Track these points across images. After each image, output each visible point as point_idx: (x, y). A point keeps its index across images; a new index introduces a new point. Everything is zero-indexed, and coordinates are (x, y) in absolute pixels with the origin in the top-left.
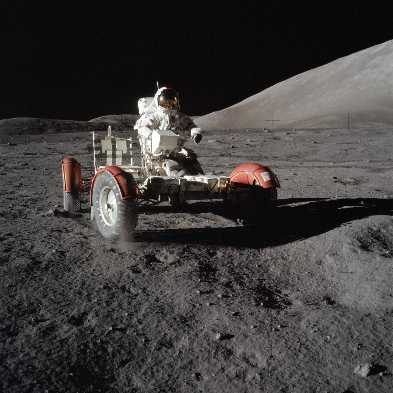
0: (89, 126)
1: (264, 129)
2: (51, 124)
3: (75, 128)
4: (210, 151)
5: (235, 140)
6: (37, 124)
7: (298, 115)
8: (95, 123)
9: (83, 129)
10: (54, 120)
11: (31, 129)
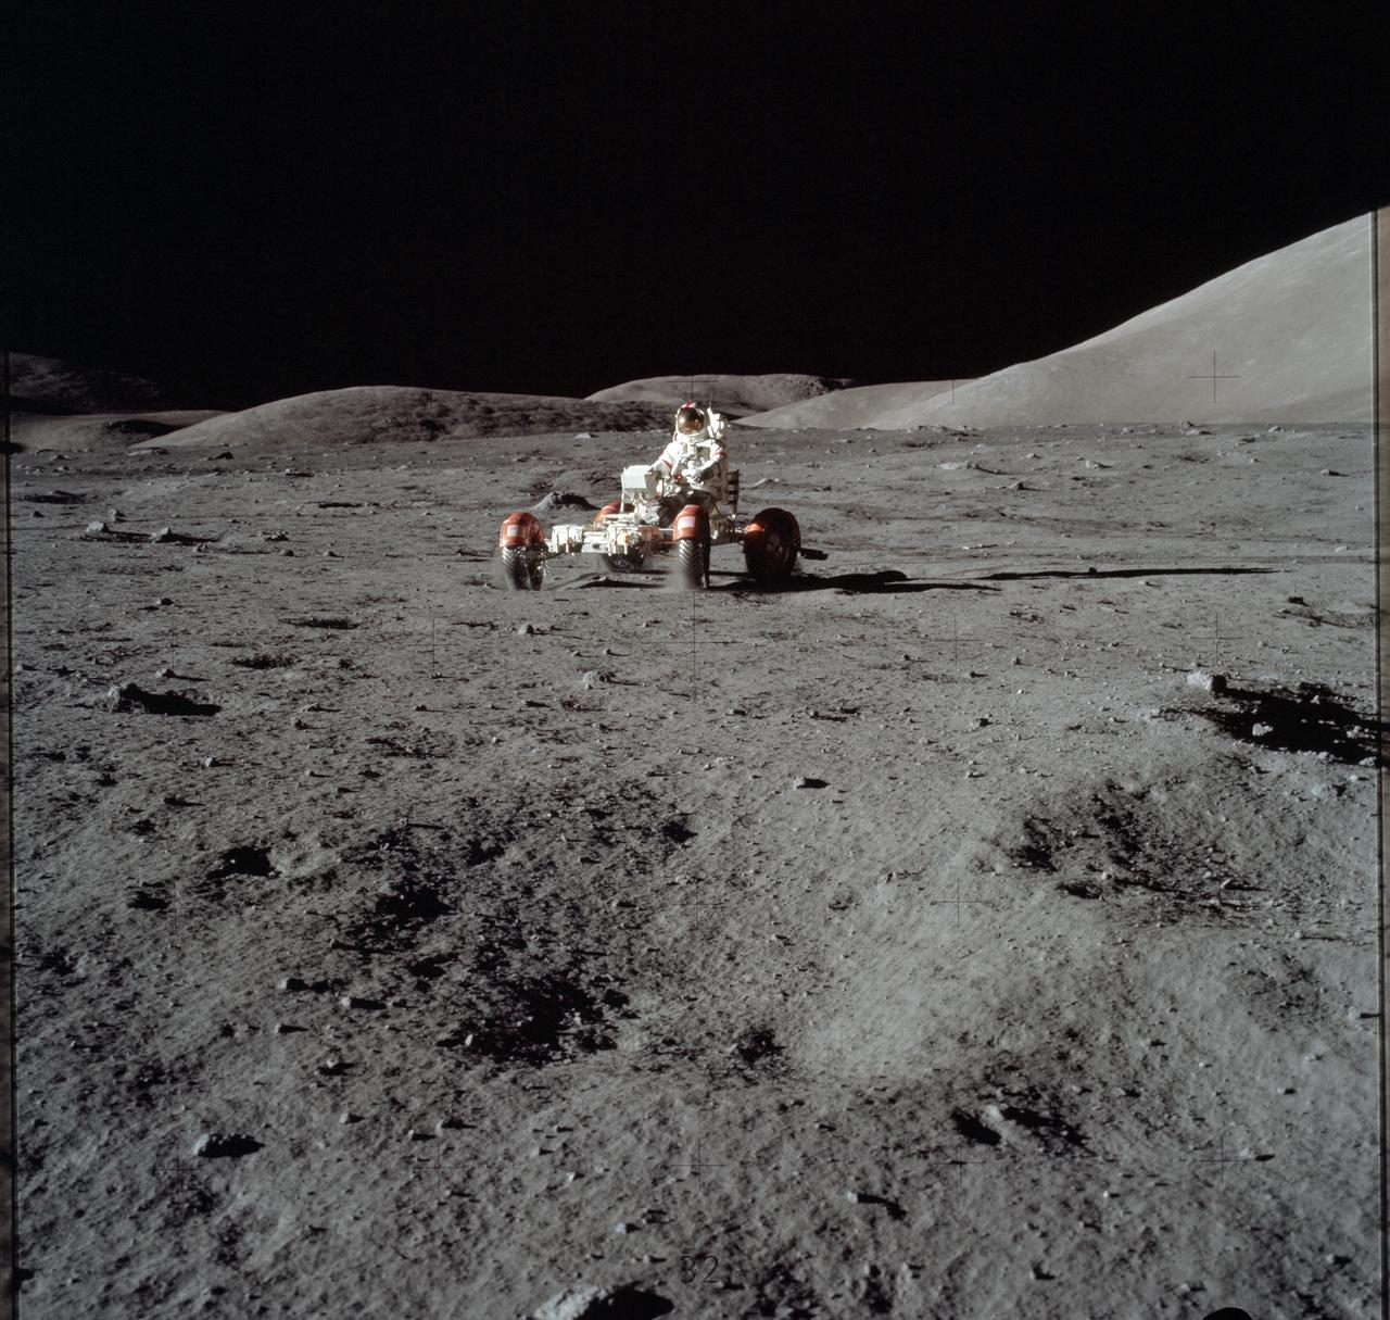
0: (588, 416)
1: (1186, 426)
2: (464, 407)
3: (541, 421)
4: (934, 499)
5: (1042, 463)
6: (419, 409)
7: (1325, 373)
8: (607, 406)
9: (568, 424)
10: (476, 396)
11: (399, 425)
